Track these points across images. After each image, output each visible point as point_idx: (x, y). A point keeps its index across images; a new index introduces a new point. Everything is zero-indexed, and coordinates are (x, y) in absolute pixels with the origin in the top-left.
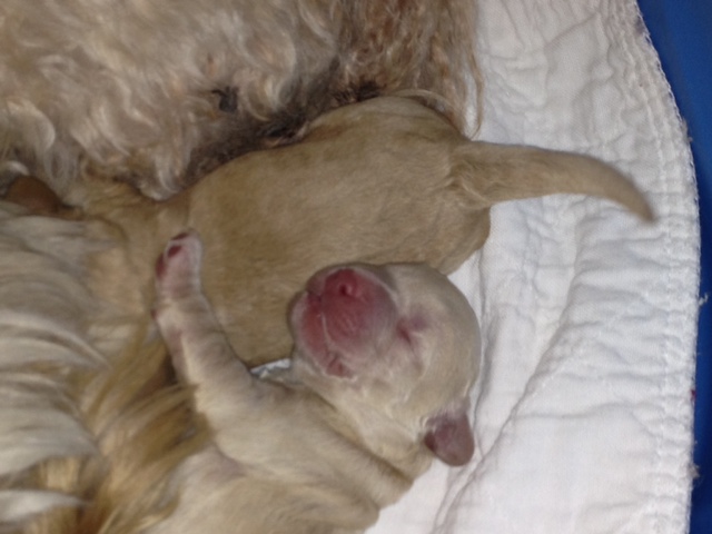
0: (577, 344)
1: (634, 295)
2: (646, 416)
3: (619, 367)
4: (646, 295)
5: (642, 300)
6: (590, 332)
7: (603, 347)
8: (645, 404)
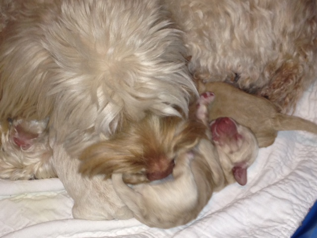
0: (287, 183)
1: (307, 181)
2: (295, 207)
3: (294, 193)
4: (310, 182)
5: (308, 183)
6: (291, 182)
7: (293, 187)
8: (296, 205)
